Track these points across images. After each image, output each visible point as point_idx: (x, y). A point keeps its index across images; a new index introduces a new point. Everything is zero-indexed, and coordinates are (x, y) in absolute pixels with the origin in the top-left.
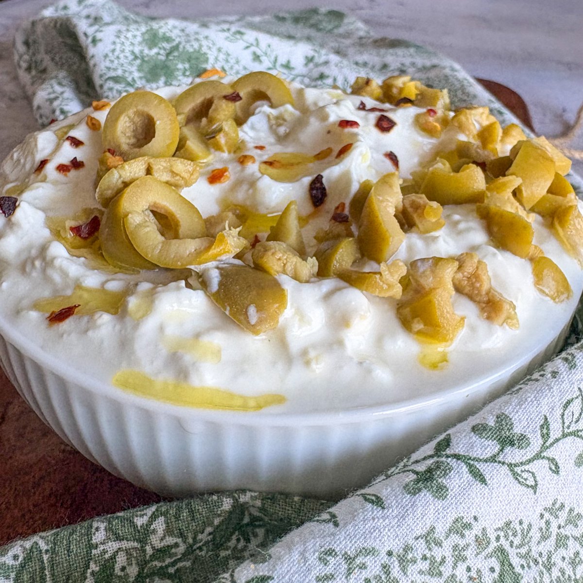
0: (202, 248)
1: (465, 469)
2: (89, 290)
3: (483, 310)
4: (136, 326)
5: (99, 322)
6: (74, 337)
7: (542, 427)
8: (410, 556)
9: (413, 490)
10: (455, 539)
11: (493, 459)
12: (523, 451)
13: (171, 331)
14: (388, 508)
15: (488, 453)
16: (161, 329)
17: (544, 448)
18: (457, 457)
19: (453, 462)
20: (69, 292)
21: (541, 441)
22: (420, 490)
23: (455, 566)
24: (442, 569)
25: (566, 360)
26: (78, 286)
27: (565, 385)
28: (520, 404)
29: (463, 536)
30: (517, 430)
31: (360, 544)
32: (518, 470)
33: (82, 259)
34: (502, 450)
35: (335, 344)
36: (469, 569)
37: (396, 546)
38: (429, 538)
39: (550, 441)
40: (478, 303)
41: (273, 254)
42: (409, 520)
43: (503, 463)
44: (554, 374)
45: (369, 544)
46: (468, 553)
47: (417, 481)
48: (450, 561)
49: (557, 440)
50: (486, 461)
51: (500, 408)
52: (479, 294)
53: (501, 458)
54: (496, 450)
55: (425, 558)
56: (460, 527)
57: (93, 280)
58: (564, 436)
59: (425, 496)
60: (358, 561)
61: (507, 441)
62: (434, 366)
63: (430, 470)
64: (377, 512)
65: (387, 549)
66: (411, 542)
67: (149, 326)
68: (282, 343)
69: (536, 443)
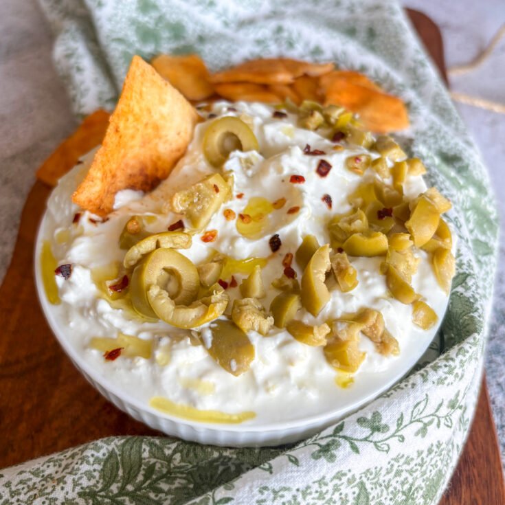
0: (200, 315)
1: (348, 444)
2: (129, 337)
3: (377, 347)
4: (162, 370)
5: (138, 364)
6: (122, 372)
7: (399, 420)
8: (309, 491)
9: (316, 457)
10: (336, 481)
11: (366, 439)
12: (384, 435)
13: (183, 374)
14: (302, 466)
15: (364, 436)
16: (177, 372)
17: (397, 431)
18: (345, 437)
19: (342, 441)
20: (115, 336)
21: (396, 428)
22: (320, 457)
23: (333, 494)
24: (325, 496)
25: (422, 375)
26: (120, 332)
27: (418, 394)
28: (389, 405)
29: (340, 479)
30: (383, 422)
31: (283, 485)
32: (379, 444)
33: (121, 311)
34: (372, 434)
35: (283, 376)
36: (341, 494)
37: (302, 486)
38: (321, 482)
39: (402, 427)
40: (376, 342)
41: (245, 316)
42: (312, 474)
43: (371, 442)
44: (414, 385)
45: (288, 485)
46: (341, 487)
47: (320, 451)
48: (331, 491)
49: (406, 426)
50: (361, 440)
51: (376, 408)
52: (376, 338)
53: (370, 439)
54: (368, 434)
55: (317, 492)
56: (339, 475)
57: (130, 329)
58: (411, 422)
59: (323, 460)
60: (280, 493)
61: (376, 429)
62: (345, 385)
63: (328, 445)
64: (295, 468)
65: (297, 487)
66: (310, 484)
67: (170, 371)
68: (252, 376)
69: (393, 428)
